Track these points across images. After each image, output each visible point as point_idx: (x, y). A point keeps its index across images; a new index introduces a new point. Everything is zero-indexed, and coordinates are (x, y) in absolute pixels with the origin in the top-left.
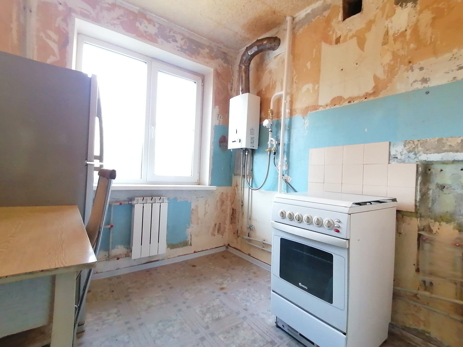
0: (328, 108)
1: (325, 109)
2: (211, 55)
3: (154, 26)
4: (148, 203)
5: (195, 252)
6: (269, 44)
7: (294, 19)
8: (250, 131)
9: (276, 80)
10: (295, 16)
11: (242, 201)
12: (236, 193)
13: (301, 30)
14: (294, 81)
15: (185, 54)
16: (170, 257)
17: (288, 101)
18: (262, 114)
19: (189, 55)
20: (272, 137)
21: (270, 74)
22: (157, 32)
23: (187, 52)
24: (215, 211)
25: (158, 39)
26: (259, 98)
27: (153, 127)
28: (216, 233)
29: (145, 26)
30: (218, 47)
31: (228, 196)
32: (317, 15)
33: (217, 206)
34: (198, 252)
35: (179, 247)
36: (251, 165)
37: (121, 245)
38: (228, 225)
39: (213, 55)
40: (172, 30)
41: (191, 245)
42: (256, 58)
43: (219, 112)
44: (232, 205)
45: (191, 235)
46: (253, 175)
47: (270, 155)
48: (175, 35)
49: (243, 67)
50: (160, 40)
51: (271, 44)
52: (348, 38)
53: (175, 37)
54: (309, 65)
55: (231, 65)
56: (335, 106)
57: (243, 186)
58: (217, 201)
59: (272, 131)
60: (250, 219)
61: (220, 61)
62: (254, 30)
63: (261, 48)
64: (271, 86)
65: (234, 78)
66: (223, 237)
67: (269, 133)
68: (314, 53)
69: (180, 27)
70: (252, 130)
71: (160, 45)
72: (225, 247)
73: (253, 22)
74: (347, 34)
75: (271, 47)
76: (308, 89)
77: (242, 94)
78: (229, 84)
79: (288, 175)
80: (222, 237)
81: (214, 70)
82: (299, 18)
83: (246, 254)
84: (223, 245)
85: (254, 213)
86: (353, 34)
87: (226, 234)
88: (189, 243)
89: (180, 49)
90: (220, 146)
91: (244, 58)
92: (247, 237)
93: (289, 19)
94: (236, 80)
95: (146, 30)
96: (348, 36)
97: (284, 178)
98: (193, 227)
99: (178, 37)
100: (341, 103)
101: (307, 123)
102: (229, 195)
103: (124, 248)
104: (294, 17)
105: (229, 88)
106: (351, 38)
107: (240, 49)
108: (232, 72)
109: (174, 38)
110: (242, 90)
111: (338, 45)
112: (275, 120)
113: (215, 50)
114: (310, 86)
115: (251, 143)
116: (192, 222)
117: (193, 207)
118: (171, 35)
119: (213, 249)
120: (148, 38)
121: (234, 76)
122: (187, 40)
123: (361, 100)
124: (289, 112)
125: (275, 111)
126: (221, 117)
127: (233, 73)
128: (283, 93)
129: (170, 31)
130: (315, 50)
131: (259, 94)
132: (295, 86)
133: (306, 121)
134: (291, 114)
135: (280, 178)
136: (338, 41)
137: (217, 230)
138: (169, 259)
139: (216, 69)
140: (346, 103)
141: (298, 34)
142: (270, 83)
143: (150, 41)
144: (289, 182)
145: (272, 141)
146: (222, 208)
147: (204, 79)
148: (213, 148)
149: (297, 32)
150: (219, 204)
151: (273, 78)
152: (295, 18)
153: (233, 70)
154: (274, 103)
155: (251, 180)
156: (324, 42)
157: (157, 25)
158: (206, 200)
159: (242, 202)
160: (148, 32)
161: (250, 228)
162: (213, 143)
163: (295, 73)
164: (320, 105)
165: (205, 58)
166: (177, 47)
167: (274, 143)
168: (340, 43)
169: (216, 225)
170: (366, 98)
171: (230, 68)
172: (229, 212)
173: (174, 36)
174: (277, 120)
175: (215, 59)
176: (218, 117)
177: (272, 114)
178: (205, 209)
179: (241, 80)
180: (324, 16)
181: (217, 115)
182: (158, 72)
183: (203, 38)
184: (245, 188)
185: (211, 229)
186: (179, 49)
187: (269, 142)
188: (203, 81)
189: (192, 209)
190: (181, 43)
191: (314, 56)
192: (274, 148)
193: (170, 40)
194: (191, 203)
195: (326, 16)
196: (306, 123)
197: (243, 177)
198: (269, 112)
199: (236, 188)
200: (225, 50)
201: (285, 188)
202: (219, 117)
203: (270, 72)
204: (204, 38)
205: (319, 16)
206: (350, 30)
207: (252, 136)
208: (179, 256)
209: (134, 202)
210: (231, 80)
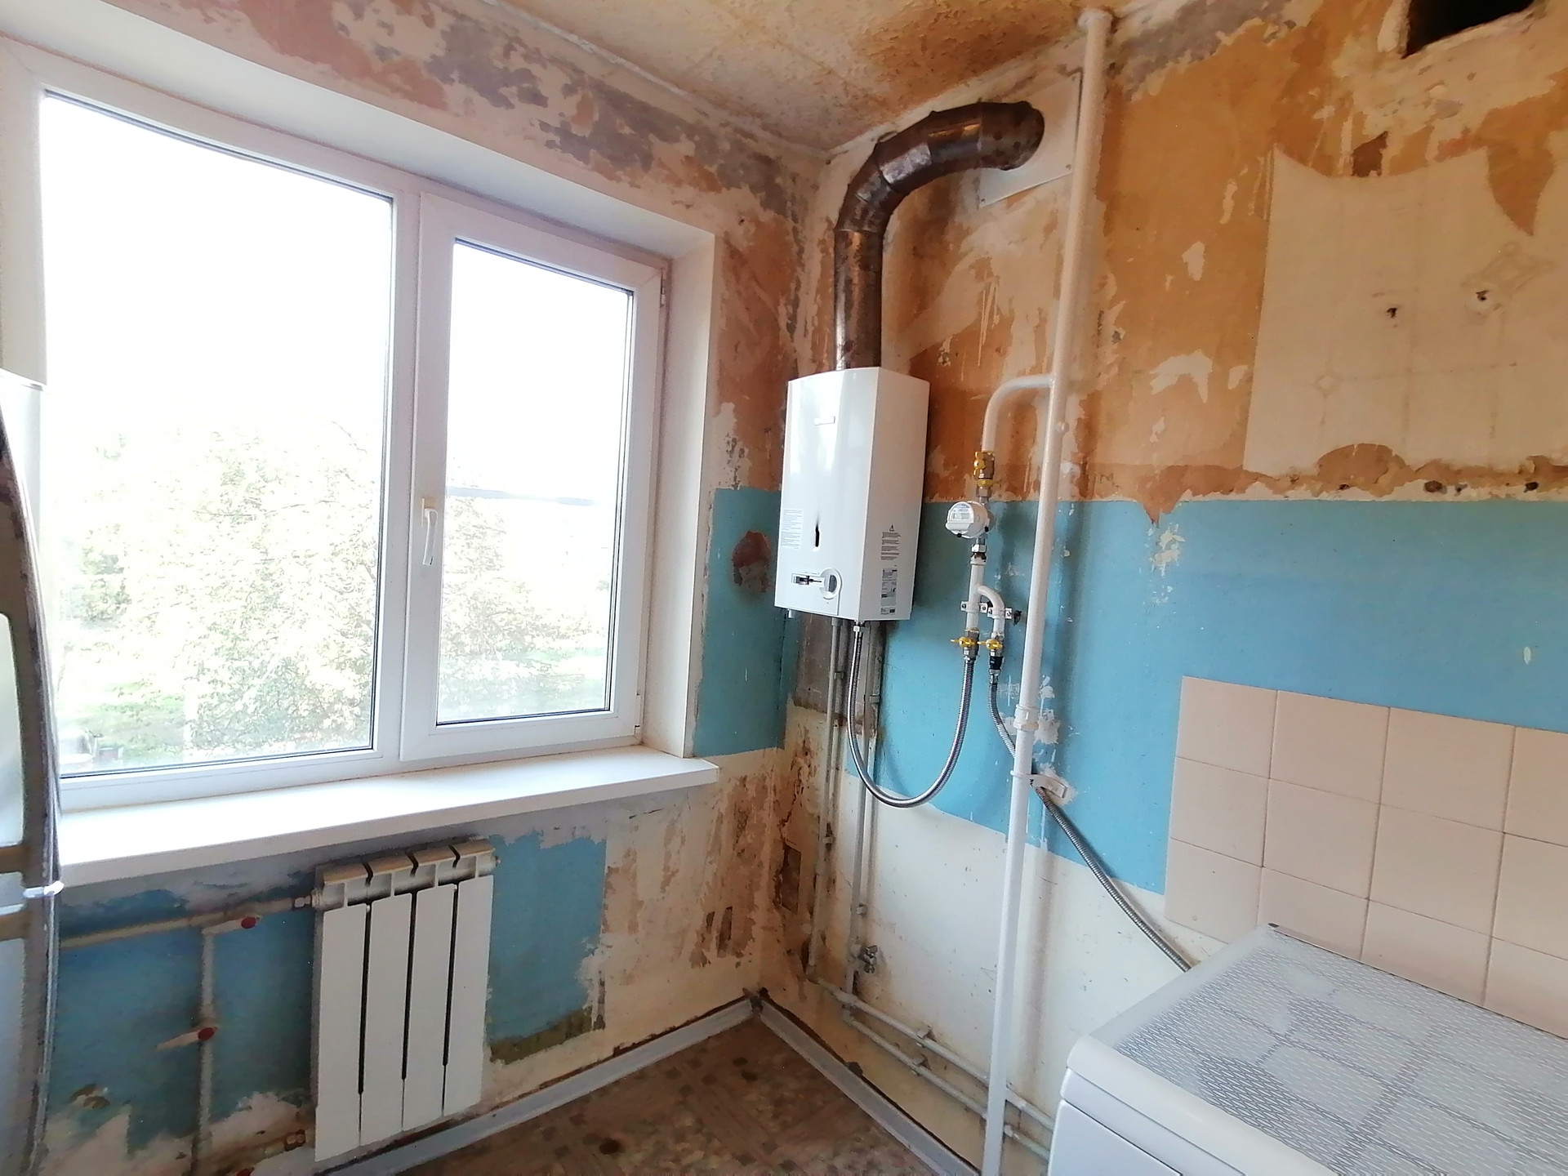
0: (1301, 493)
1: (1279, 497)
2: (706, 167)
3: (429, 21)
4: (396, 894)
5: (618, 1052)
6: (990, 139)
7: (1115, 23)
8: (881, 542)
9: (1012, 311)
10: (1121, 10)
11: (828, 825)
12: (800, 781)
13: (1155, 83)
14: (1110, 327)
15: (581, 164)
16: (505, 1100)
17: (1073, 423)
18: (932, 456)
19: (599, 169)
20: (985, 582)
21: (979, 277)
22: (440, 53)
23: (592, 152)
24: (709, 859)
25: (446, 87)
26: (921, 388)
27: (427, 513)
28: (712, 953)
29: (384, 25)
30: (738, 130)
31: (764, 787)
32: (1244, 18)
33: (717, 836)
34: (635, 1046)
35: (548, 1045)
36: (876, 680)
37: (262, 1090)
38: (762, 914)
39: (713, 169)
40: (516, 46)
41: (601, 1024)
42: (916, 200)
43: (736, 431)
44: (784, 829)
45: (602, 984)
46: (884, 728)
47: (971, 665)
48: (535, 69)
49: (856, 238)
50: (456, 92)
51: (998, 137)
52: (1432, 152)
53: (534, 77)
54: (1195, 258)
55: (795, 220)
56: (1346, 491)
57: (833, 764)
58: (720, 819)
59: (984, 553)
60: (864, 915)
61: (744, 198)
62: (916, 65)
63: (946, 154)
64: (983, 339)
65: (803, 279)
66: (743, 960)
67: (973, 560)
68: (1228, 203)
69: (557, 31)
70: (890, 535)
71: (457, 115)
72: (746, 1002)
73: (916, 25)
74: (1428, 130)
75: (999, 153)
76: (1185, 383)
77: (848, 366)
78: (782, 301)
79: (1059, 769)
80: (738, 964)
81: (716, 237)
82: (1145, 22)
83: (841, 1060)
84: (740, 994)
85: (878, 892)
86: (1466, 131)
87: (755, 952)
88: (594, 1020)
89: (557, 139)
90: (738, 579)
91: (863, 195)
92: (847, 997)
93: (1092, 21)
94: (814, 284)
95: (386, 42)
96: (1435, 140)
97: (1039, 781)
98: (610, 947)
99: (551, 81)
100: (1384, 480)
101: (1175, 546)
102: (770, 783)
103: (283, 1103)
104: (1117, 15)
105: (783, 322)
106: (1456, 148)
107: (836, 146)
108: (795, 248)
109: (525, 85)
110: (847, 348)
111: (1364, 179)
112: (1001, 498)
113: (726, 146)
114: (1198, 366)
115: (883, 596)
116: (605, 923)
117: (613, 858)
118: (512, 69)
119: (697, 1019)
120: (396, 80)
121: (803, 266)
122: (591, 95)
123: (1503, 492)
124: (1073, 476)
125: (1001, 461)
126: (746, 454)
127: (801, 251)
128: (1052, 381)
129: (508, 50)
130: (1232, 188)
131: (921, 365)
132: (1109, 353)
133: (1166, 538)
134: (1085, 483)
135: (1022, 784)
136: (1367, 159)
137: (714, 939)
138: (497, 1107)
139: (726, 233)
140: (1414, 491)
141: (1137, 97)
142: (979, 320)
143: (407, 95)
144: (1063, 803)
145: (982, 599)
146: (742, 842)
147: (670, 277)
148: (706, 590)
149: (1135, 89)
150: (727, 828)
151: (994, 299)
152: (1126, 17)
153: (800, 236)
154: (1001, 417)
155: (873, 743)
156: (1289, 152)
157: (443, 21)
158: (673, 823)
159: (830, 832)
160: (398, 53)
161: (867, 957)
162: (706, 570)
163: (1112, 289)
164: (1254, 470)
165: (679, 183)
166: (544, 126)
167: (998, 613)
168: (1379, 174)
169: (710, 918)
170: (1532, 486)
171: (790, 229)
172: (768, 854)
173: (526, 75)
174: (1012, 504)
175: (724, 189)
176: (732, 452)
177: (990, 476)
178: (668, 856)
179: (842, 298)
180: (1290, 24)
181: (728, 443)
182: (452, 247)
183: (668, 85)
184: (843, 774)
185: (692, 938)
186: (552, 136)
187: (969, 604)
188: (667, 287)
189: (606, 871)
190: (558, 108)
191: (1224, 220)
192: (993, 635)
193: (510, 92)
194: (604, 842)
195: (1302, 22)
196: (1168, 547)
197: (836, 723)
198: (976, 464)
199: (801, 761)
200: (766, 144)
201: (1043, 825)
202: (737, 449)
203: (982, 269)
204: (675, 90)
205: (1256, 21)
206: (1449, 109)
207: (889, 565)
208: (545, 1085)
209: (319, 900)
210: (793, 286)
